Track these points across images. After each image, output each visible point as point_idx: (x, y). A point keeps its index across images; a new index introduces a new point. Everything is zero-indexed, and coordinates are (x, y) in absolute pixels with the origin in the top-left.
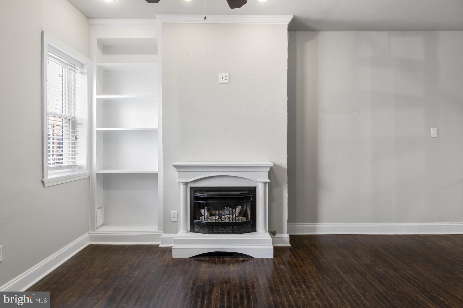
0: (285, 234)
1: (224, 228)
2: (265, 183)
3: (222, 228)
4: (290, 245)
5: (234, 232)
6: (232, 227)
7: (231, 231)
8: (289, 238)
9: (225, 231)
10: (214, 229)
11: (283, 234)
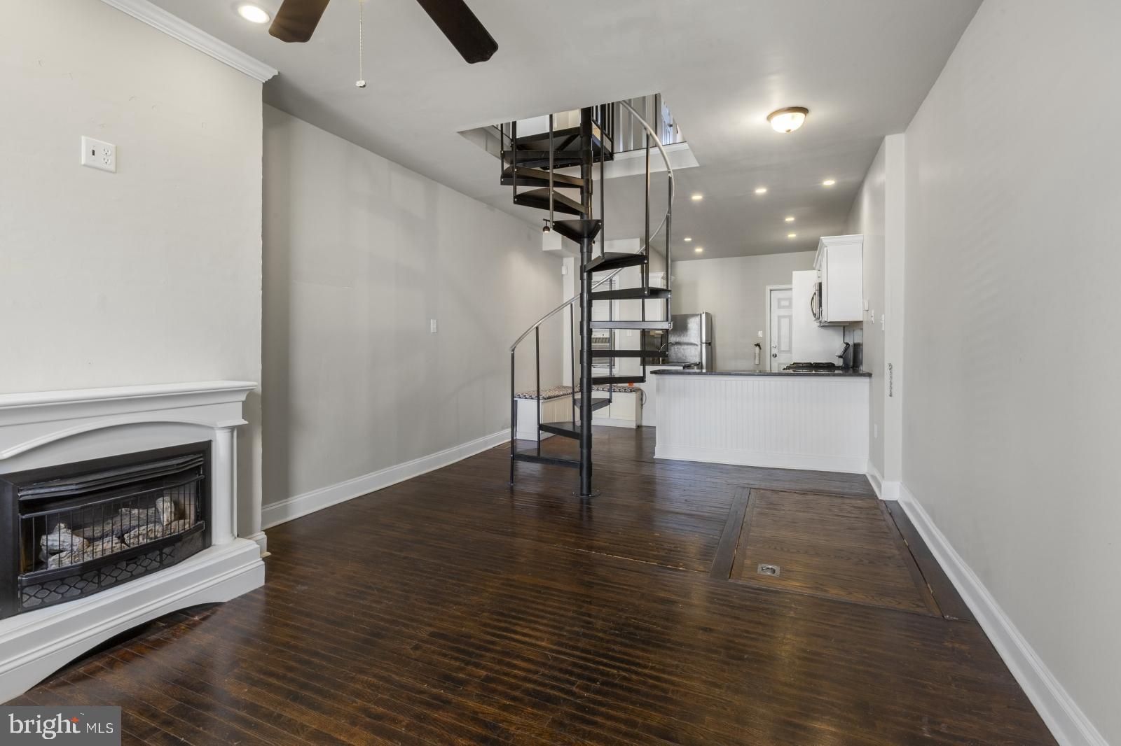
0: (259, 534)
1: (135, 563)
2: (232, 429)
3: (127, 565)
4: (269, 554)
5: (165, 563)
6: (158, 552)
7: (156, 564)
8: (266, 540)
9: (141, 569)
10: (103, 577)
11: (254, 535)
